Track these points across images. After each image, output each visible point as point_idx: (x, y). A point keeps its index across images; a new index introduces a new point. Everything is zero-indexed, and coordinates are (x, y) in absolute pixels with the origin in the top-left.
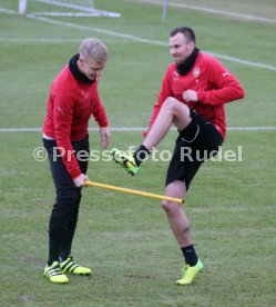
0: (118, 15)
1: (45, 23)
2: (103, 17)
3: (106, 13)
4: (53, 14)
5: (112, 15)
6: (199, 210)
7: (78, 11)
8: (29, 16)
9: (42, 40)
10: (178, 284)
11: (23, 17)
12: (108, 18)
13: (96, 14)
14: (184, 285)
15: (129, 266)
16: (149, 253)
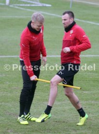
0: (50, 5)
1: (18, 9)
2: (43, 6)
3: (45, 5)
4: (21, 5)
5: (47, 5)
6: (86, 92)
7: (32, 4)
8: (11, 6)
9: (16, 17)
10: (78, 125)
11: (8, 6)
12: (46, 7)
13: (40, 5)
14: (80, 126)
15: (55, 117)
16: (64, 111)
